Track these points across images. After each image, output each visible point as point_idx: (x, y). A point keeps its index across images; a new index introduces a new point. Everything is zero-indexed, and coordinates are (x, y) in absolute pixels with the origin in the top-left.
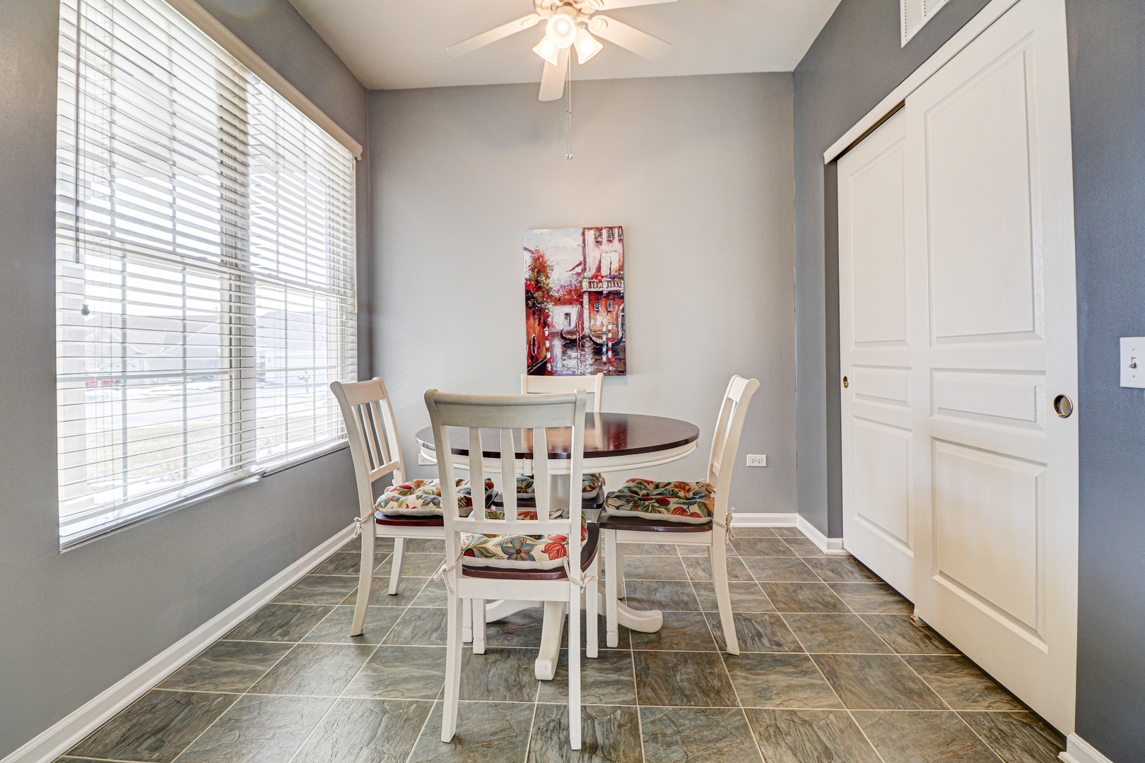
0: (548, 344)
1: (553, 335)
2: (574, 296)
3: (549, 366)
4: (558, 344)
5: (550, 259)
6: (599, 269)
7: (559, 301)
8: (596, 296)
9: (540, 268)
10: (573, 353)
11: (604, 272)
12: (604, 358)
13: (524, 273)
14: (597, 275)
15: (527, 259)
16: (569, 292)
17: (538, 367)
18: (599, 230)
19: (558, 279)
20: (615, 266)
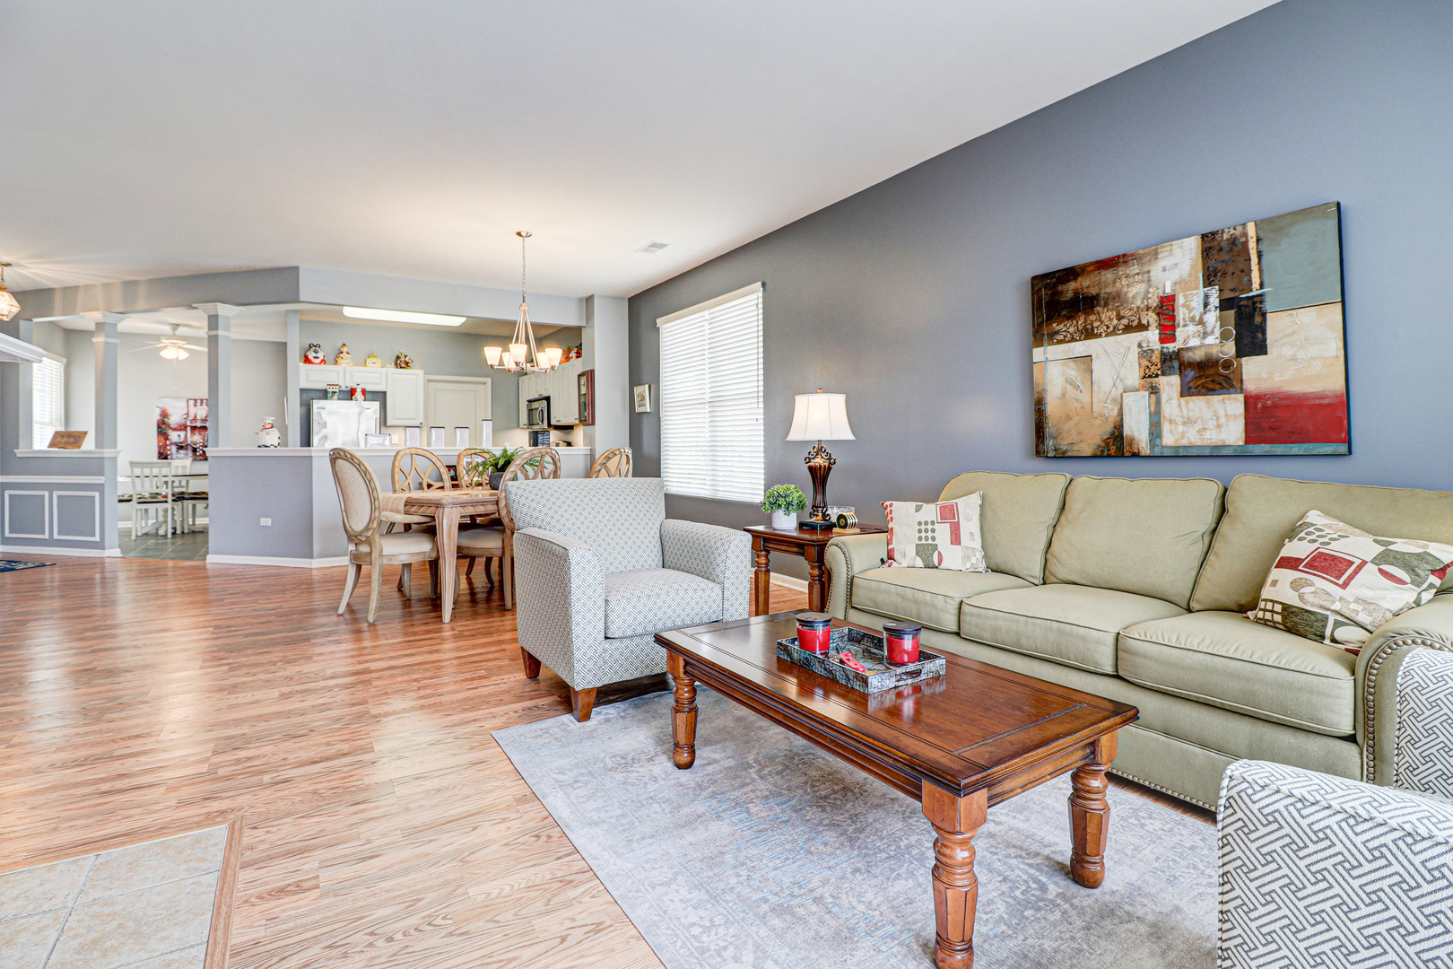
0: (168, 448)
1: (171, 444)
2: (183, 427)
3: (169, 457)
4: (174, 448)
5: (170, 411)
6: (195, 416)
7: (174, 430)
8: (194, 428)
9: (164, 415)
10: (182, 452)
11: (198, 417)
12: (198, 454)
13: (157, 417)
14: (195, 419)
15: (158, 411)
16: (180, 426)
17: (163, 456)
18: (196, 400)
19: (174, 420)
20: (204, 415)
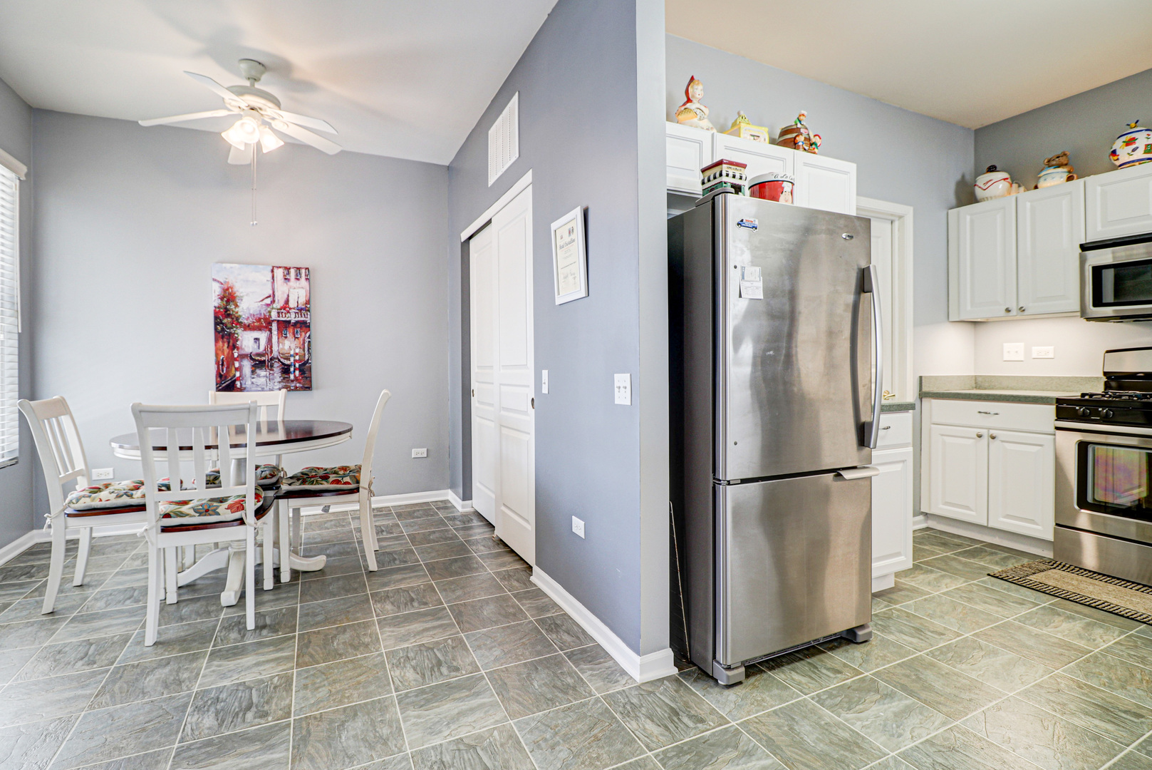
0: (237, 364)
1: (242, 357)
2: (263, 323)
3: (238, 384)
4: (247, 365)
5: (239, 290)
6: (287, 302)
7: (248, 328)
8: (284, 325)
9: (228, 297)
10: (262, 373)
11: (292, 304)
12: (292, 377)
13: (214, 301)
14: (286, 306)
15: (217, 290)
16: (259, 320)
17: (227, 383)
18: (288, 269)
19: (248, 307)
20: (302, 300)
